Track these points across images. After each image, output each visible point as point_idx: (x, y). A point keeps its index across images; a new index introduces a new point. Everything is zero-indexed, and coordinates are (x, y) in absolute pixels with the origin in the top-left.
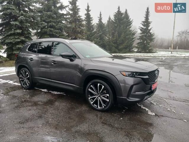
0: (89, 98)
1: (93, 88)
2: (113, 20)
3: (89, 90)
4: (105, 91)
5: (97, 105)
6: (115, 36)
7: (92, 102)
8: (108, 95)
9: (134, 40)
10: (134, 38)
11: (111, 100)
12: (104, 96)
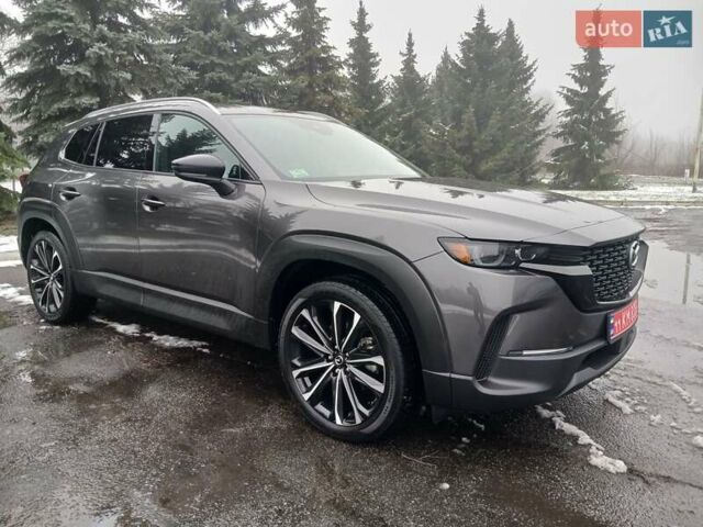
0: (296, 373)
1: (314, 322)
2: (457, 62)
3: (295, 331)
4: (369, 340)
5: (330, 406)
6: (465, 125)
7: (308, 390)
8: (379, 360)
9: (540, 138)
10: (540, 133)
11: (393, 387)
12: (362, 367)
